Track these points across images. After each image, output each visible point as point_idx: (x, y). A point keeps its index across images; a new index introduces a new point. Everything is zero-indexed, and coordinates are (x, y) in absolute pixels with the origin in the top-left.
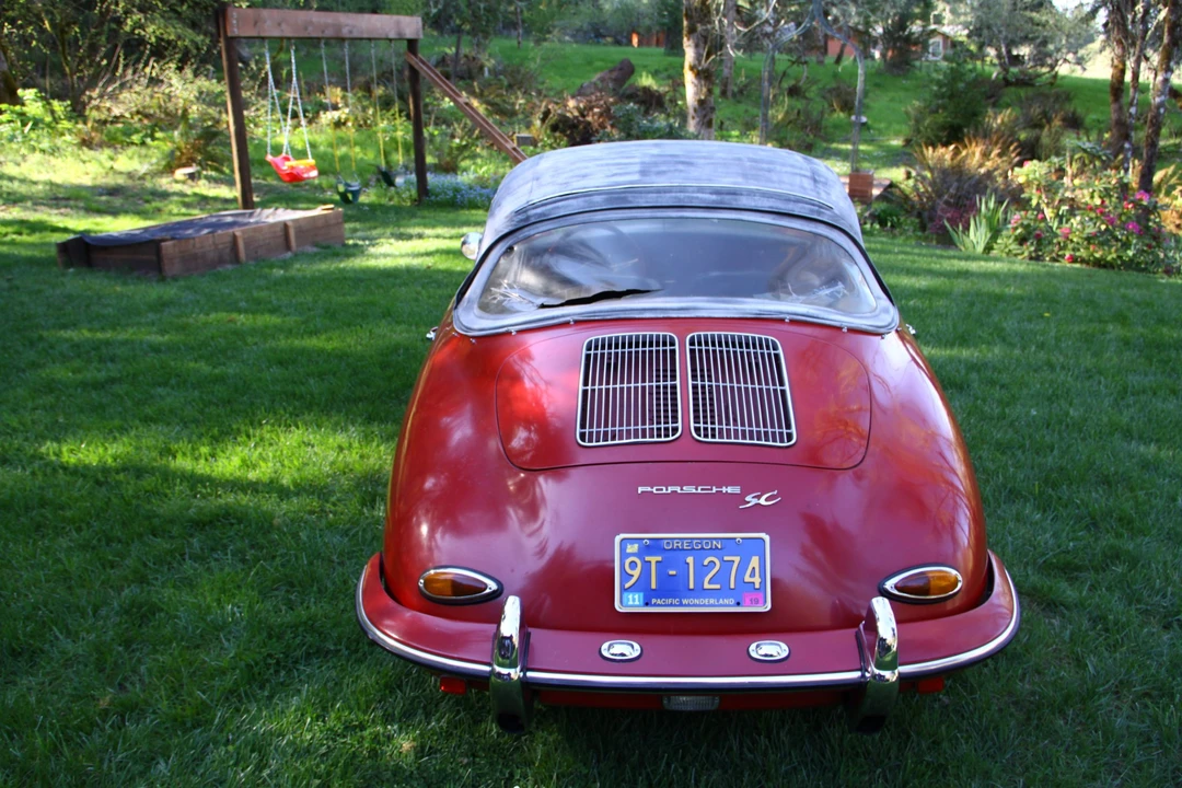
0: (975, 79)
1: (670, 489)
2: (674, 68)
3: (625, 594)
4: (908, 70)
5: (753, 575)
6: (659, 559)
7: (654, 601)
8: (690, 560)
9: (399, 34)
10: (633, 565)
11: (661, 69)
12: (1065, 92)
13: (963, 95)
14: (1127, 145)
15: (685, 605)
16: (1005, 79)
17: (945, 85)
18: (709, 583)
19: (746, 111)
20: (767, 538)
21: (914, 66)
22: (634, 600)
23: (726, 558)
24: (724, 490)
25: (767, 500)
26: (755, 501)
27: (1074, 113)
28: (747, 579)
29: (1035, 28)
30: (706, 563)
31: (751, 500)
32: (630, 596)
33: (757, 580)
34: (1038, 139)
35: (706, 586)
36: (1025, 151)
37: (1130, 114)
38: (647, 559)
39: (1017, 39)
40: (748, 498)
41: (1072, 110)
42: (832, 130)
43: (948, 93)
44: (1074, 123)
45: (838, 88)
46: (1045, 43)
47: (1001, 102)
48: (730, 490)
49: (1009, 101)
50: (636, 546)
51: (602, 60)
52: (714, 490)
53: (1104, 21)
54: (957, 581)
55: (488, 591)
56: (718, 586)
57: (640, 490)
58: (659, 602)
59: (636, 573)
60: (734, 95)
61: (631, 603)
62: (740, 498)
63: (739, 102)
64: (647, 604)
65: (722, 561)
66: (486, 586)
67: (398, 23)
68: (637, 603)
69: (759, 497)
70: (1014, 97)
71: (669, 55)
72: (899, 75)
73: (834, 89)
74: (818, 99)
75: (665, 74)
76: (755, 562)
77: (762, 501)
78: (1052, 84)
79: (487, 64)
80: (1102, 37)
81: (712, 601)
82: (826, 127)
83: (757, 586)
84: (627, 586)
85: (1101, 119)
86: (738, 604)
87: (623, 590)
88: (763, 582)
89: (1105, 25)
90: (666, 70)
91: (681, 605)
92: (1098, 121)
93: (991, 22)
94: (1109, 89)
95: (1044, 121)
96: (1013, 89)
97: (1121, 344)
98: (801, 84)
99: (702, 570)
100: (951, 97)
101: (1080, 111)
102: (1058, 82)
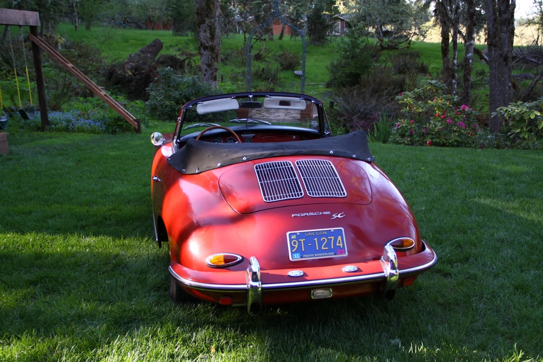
0: (366, 46)
1: (304, 214)
2: (181, 44)
3: (293, 254)
4: (324, 42)
5: (339, 243)
6: (304, 240)
7: (304, 256)
8: (316, 239)
9: (26, 23)
10: (295, 243)
11: (173, 44)
12: (416, 52)
13: (359, 57)
14: (454, 81)
15: (316, 256)
16: (381, 45)
17: (349, 51)
18: (324, 247)
19: (232, 70)
20: (343, 229)
21: (327, 40)
22: (297, 256)
23: (329, 238)
24: (324, 213)
25: (340, 216)
26: (336, 216)
27: (422, 64)
28: (338, 244)
29: (396, 15)
30: (322, 240)
31: (335, 216)
32: (295, 255)
33: (341, 245)
34: (404, 80)
35: (323, 248)
36: (397, 87)
37: (454, 64)
38: (300, 240)
39: (386, 22)
40: (334, 216)
41: (421, 62)
42: (283, 80)
43: (351, 56)
44: (423, 70)
45: (284, 54)
46: (401, 23)
47: (380, 59)
48: (326, 213)
49: (385, 59)
50: (295, 236)
51: (135, 39)
52: (321, 213)
53: (434, 9)
54: (413, 243)
55: (238, 260)
56: (327, 248)
57: (293, 216)
58: (306, 256)
59: (296, 246)
60: (222, 60)
61: (296, 257)
62: (331, 216)
63: (226, 64)
64: (302, 257)
65: (327, 239)
66: (237, 258)
67: (24, 15)
68: (298, 257)
69: (337, 215)
70: (387, 56)
71: (176, 35)
72: (319, 46)
73: (282, 55)
74: (273, 62)
75: (177, 48)
76: (339, 238)
77: (339, 216)
78: (408, 47)
79: (59, 40)
80: (434, 18)
81: (326, 254)
82: (280, 78)
83: (342, 247)
84: (293, 251)
85: (438, 67)
86: (335, 254)
87: (292, 253)
88: (344, 246)
89: (435, 11)
90: (177, 45)
91: (315, 256)
92: (436, 68)
93: (371, 12)
94: (440, 49)
95: (406, 69)
96: (386, 51)
97: (462, 178)
98: (261, 53)
99: (320, 243)
100: (353, 57)
101: (426, 62)
102: (412, 46)
